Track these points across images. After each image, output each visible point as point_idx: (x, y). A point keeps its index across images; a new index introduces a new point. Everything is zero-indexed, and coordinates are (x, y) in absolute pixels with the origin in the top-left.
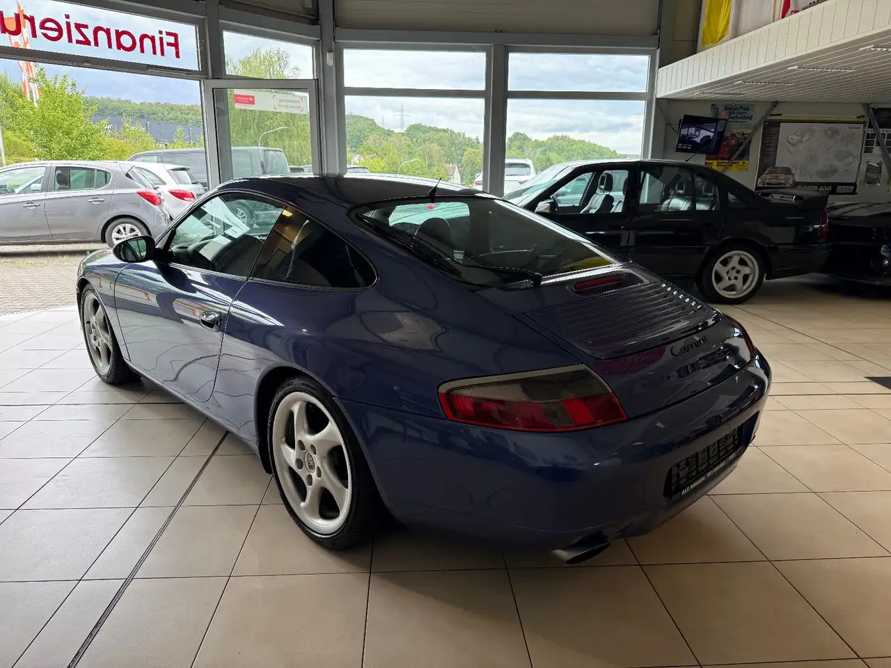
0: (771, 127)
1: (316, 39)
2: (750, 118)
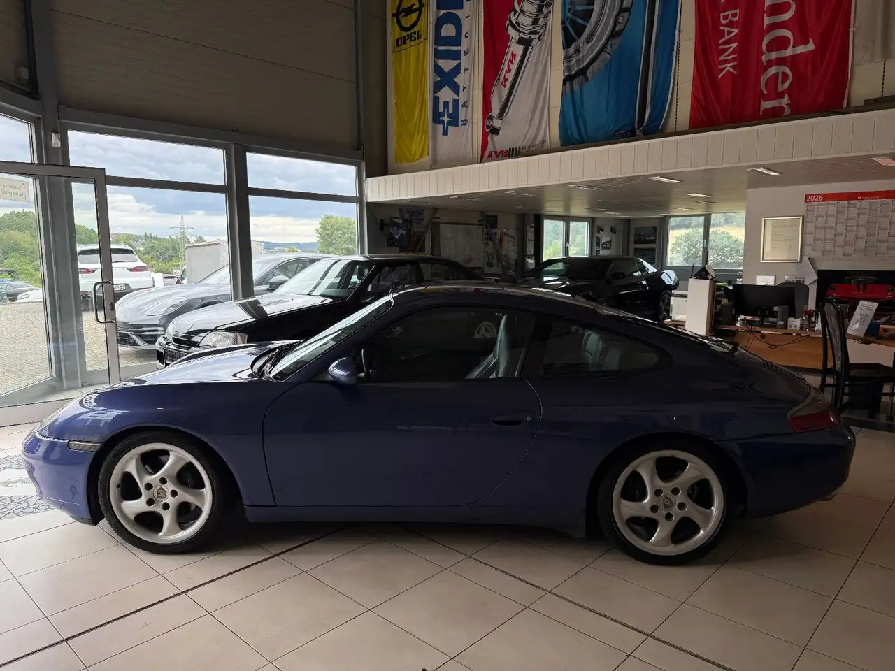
0: (435, 226)
1: (36, 115)
2: (423, 220)
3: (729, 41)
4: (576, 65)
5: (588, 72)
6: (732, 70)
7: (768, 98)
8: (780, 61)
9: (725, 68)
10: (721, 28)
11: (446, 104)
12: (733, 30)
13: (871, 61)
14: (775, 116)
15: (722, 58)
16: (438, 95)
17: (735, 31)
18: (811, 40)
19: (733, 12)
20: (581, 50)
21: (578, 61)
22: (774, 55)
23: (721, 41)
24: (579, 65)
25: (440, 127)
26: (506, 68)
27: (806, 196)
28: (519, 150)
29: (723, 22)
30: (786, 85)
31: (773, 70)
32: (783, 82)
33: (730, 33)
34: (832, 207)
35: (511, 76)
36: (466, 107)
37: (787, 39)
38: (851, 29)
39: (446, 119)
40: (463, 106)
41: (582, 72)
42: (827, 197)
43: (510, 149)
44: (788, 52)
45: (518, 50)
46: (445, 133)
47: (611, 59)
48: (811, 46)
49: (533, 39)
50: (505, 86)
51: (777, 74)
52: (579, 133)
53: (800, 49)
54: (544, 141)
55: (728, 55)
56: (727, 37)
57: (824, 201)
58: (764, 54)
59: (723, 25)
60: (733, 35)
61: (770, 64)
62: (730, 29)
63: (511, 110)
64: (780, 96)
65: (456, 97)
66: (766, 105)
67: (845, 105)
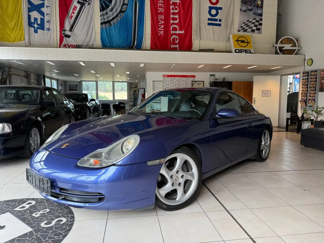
0: (10, 75)
2: (5, 72)
3: (161, 25)
4: (106, 19)
5: (112, 22)
6: (162, 34)
7: (173, 44)
8: (176, 34)
9: (160, 33)
10: (159, 20)
11: (36, 19)
12: (162, 22)
13: (197, 39)
14: (175, 49)
15: (159, 29)
16: (30, 14)
17: (163, 22)
18: (183, 30)
19: (162, 16)
20: (108, 13)
21: (108, 17)
22: (174, 32)
23: (159, 24)
24: (108, 19)
25: (32, 29)
26: (71, 11)
27: (163, 75)
28: (81, 46)
29: (159, 18)
30: (178, 41)
31: (174, 36)
32: (177, 40)
33: (161, 22)
34: (170, 79)
35: (74, 15)
36: (50, 23)
37: (177, 28)
38: (192, 30)
39: (36, 26)
40: (47, 22)
41: (109, 22)
42: (169, 76)
43: (77, 45)
44: (178, 32)
45: (79, 6)
46: (36, 32)
47: (120, 20)
48: (183, 32)
49: (85, 3)
50: (71, 19)
51: (175, 38)
52: (110, 44)
53: (180, 32)
54: (93, 44)
55: (161, 29)
56: (160, 23)
57: (167, 77)
58: (171, 31)
59: (159, 19)
60: (162, 23)
61: (174, 34)
62: (162, 21)
63: (76, 29)
64: (176, 44)
65: (43, 17)
66: (172, 46)
67: (192, 50)
